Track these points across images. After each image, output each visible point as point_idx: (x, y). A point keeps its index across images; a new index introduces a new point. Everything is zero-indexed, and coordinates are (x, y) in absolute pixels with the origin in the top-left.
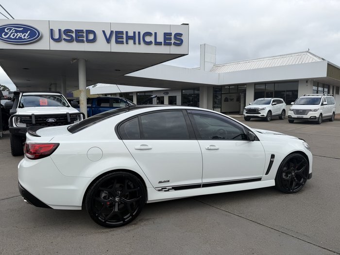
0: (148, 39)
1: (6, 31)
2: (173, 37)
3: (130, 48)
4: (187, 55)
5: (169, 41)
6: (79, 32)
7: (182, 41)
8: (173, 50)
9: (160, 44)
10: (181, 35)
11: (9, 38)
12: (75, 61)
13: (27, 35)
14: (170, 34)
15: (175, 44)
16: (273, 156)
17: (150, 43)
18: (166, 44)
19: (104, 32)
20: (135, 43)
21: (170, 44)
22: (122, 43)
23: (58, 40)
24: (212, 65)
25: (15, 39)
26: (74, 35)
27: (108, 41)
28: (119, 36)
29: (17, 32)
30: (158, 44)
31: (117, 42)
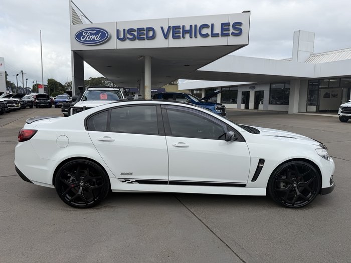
0: (204, 31)
1: (84, 34)
2: (231, 27)
3: (187, 42)
4: (247, 45)
5: (227, 32)
6: (140, 30)
7: (241, 30)
8: (231, 41)
9: (217, 35)
10: (240, 24)
11: (85, 40)
12: (141, 58)
13: (99, 36)
14: (228, 24)
15: (233, 34)
16: (262, 161)
17: (206, 36)
18: (223, 35)
19: (162, 28)
20: (191, 37)
21: (228, 35)
22: (179, 37)
23: (123, 40)
24: (309, 54)
25: (90, 41)
26: (136, 33)
27: (166, 36)
28: (176, 31)
29: (91, 34)
30: (214, 35)
31: (174, 37)
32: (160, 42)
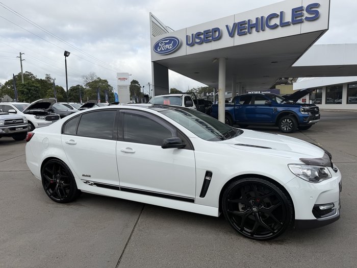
0: (276, 21)
2: (305, 12)
3: (255, 37)
4: (326, 30)
5: (300, 18)
6: (207, 32)
7: (317, 13)
8: (307, 27)
9: (287, 24)
10: (317, 5)
11: (161, 51)
12: (215, 61)
13: (171, 45)
14: (301, 9)
15: (308, 19)
16: (209, 174)
17: (275, 27)
18: (295, 22)
19: (227, 26)
20: (257, 31)
21: (301, 22)
22: (245, 34)
23: (192, 45)
25: (165, 50)
26: (202, 36)
27: (231, 35)
28: (241, 28)
29: (166, 44)
30: (284, 25)
31: (240, 34)
32: (227, 42)
